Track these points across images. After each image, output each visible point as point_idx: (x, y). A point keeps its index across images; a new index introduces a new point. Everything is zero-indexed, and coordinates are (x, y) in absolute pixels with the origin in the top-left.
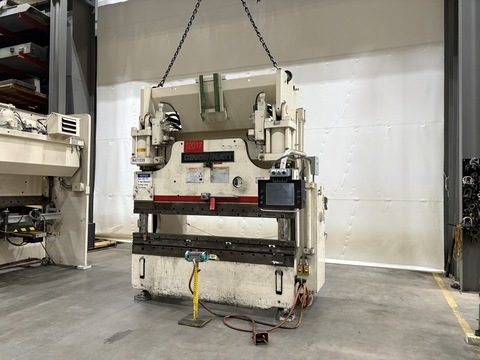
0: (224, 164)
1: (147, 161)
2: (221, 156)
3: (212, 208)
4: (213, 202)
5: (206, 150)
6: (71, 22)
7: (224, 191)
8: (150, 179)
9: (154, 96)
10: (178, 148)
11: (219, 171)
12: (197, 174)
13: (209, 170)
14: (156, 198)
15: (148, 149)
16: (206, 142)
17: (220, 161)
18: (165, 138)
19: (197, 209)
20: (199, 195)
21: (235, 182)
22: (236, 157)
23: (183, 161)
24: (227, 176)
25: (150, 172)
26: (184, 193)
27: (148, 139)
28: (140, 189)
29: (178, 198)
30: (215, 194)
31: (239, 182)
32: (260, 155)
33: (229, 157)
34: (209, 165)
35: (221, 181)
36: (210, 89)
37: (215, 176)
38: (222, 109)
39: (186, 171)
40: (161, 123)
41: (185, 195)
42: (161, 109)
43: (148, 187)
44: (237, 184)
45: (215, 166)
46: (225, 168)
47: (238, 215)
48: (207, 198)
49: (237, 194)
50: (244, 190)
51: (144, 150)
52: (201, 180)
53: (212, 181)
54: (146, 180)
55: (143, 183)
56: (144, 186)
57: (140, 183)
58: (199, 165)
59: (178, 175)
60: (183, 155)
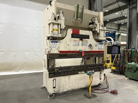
0: (86, 40)
2: (85, 36)
3: (83, 55)
4: (83, 53)
5: (80, 34)
7: (86, 49)
8: (57, 44)
10: (70, 32)
11: (85, 42)
12: (77, 43)
13: (81, 41)
14: (61, 52)
17: (85, 38)
19: (77, 56)
22: (90, 37)
23: (72, 37)
24: (87, 44)
25: (57, 41)
26: (72, 50)
29: (70, 52)
33: (87, 37)
35: (85, 46)
39: (73, 41)
43: (57, 47)
45: (83, 40)
46: (87, 41)
49: (90, 50)
50: (92, 49)
51: (57, 30)
52: (78, 45)
53: (82, 45)
54: (55, 44)
55: (54, 45)
56: (54, 47)
57: (53, 45)
58: (78, 39)
59: (70, 42)
60: (72, 34)
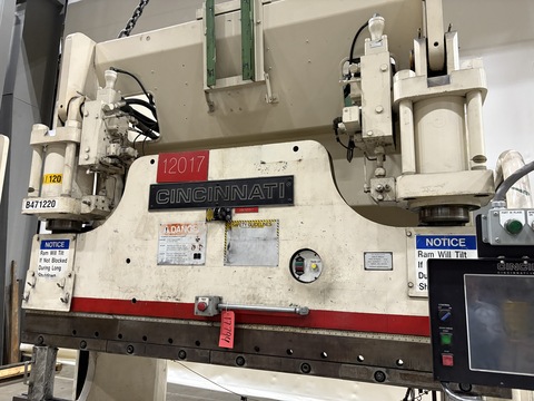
0: (265, 213)
1: (62, 206)
2: (258, 191)
3: (227, 341)
4: (229, 325)
5: (214, 174)
6: (22, 18)
7: (262, 291)
8: (68, 253)
9: (99, 61)
10: (143, 173)
11: (250, 232)
12: (188, 241)
13: (219, 229)
14: (76, 303)
15: (67, 176)
16: (214, 155)
17: (254, 205)
18: (114, 149)
19: (182, 342)
20: (190, 300)
21: (297, 264)
22: (301, 191)
23: (154, 205)
24: (271, 246)
25: (69, 237)
26: (148, 295)
27: (70, 150)
28: (42, 280)
29: (133, 306)
30: (235, 299)
31: (309, 263)
32: (377, 184)
34: (221, 216)
35: (255, 262)
36: (232, 29)
37: (238, 245)
38: (260, 75)
39: (158, 232)
40: (106, 111)
41: (151, 298)
42: (111, 84)
43: (61, 275)
44: (301, 271)
45: (237, 217)
46: (268, 223)
47: (306, 370)
48: (212, 312)
49: (302, 301)
50: (327, 291)
51: (58, 179)
52: (197, 256)
53: (227, 262)
54: (58, 257)
55: (50, 264)
56: (51, 272)
57: (43, 264)
58: (196, 216)
59: (138, 243)
60: (153, 189)
